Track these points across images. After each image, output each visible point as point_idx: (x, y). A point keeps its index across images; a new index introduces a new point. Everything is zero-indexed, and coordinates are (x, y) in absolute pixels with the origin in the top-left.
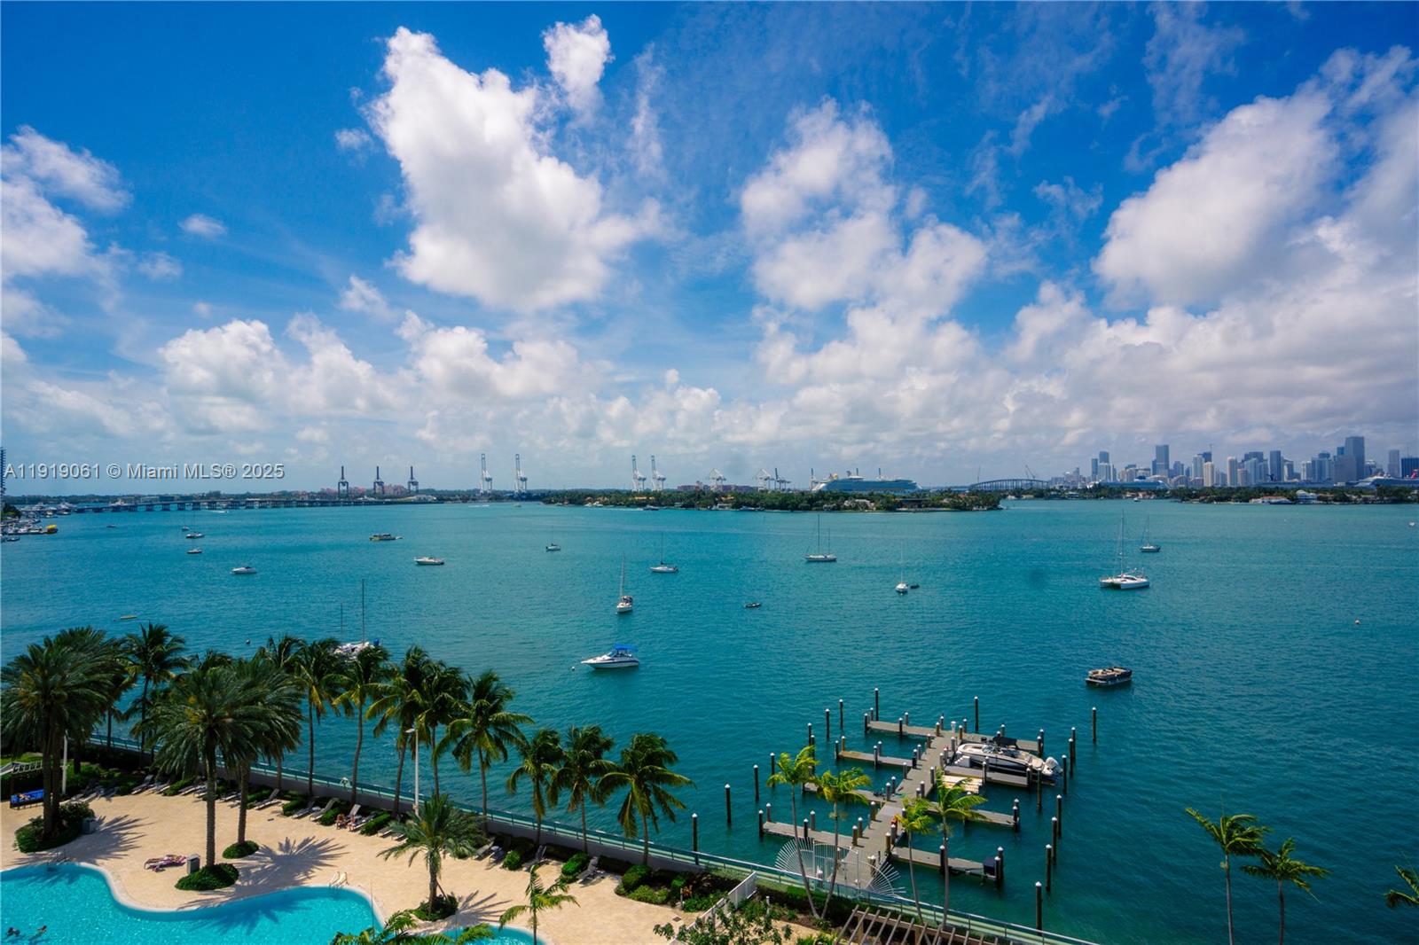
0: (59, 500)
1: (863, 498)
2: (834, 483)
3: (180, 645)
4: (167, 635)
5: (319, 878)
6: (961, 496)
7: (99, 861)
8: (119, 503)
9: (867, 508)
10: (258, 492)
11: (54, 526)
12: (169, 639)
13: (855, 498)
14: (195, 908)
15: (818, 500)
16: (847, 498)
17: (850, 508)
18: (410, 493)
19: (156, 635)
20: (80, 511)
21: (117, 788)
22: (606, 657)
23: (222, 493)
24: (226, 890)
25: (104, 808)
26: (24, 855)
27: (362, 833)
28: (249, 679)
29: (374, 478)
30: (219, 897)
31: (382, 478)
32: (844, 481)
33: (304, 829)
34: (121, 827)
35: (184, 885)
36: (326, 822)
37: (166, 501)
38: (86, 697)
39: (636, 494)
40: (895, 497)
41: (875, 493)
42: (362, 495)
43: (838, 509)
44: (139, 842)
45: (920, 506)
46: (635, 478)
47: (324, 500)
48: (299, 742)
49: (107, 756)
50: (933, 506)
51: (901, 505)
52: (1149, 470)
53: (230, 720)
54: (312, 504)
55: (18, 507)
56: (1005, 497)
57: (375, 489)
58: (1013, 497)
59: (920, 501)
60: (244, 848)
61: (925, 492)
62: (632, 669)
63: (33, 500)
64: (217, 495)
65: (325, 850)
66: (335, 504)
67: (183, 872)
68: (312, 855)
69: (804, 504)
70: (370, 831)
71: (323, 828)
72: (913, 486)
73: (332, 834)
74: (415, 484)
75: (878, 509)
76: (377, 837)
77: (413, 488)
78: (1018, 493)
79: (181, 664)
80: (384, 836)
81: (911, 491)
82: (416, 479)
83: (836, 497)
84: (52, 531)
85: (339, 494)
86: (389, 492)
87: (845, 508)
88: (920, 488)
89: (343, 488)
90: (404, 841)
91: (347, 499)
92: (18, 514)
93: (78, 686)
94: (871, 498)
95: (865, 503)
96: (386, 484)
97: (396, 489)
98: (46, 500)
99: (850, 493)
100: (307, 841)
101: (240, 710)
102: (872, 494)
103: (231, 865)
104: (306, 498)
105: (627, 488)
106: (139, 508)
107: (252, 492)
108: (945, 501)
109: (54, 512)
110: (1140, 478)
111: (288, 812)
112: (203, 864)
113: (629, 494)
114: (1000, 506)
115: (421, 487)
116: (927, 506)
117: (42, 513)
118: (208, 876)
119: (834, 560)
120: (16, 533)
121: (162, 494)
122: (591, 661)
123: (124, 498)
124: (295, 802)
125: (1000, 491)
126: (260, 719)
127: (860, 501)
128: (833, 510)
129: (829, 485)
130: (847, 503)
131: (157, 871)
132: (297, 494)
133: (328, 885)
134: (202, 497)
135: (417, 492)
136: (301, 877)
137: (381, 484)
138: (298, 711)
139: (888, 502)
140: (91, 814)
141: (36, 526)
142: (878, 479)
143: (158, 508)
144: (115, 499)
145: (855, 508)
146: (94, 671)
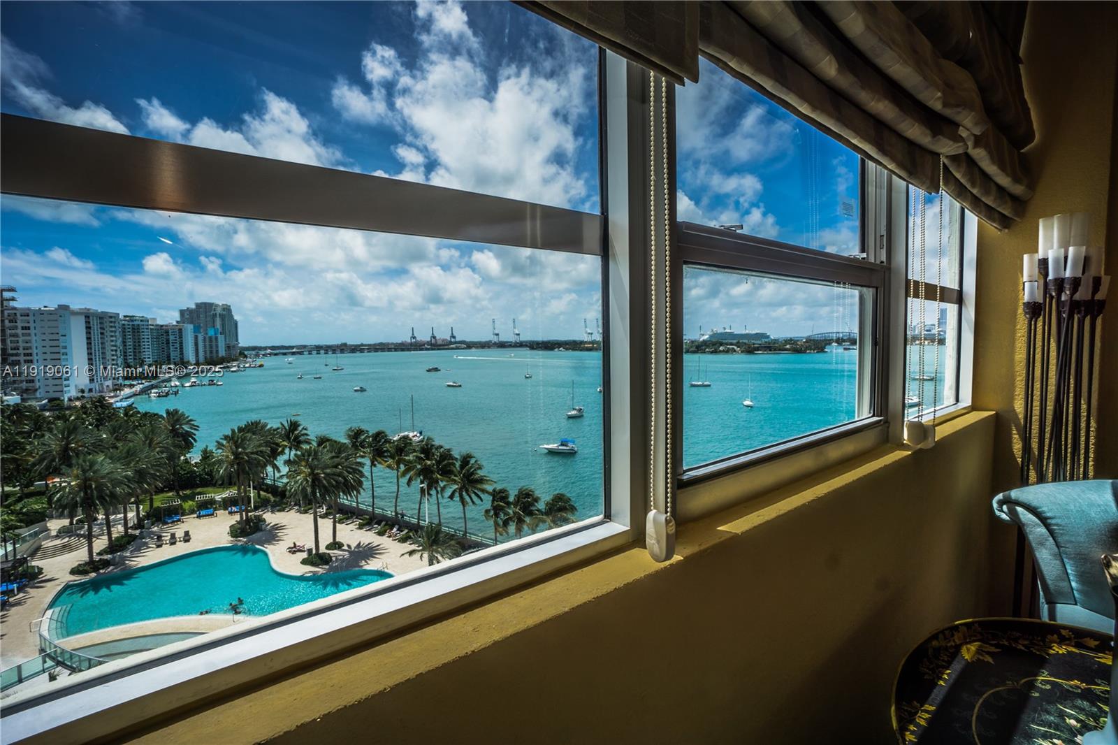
0: (265, 348)
1: (733, 345)
2: (714, 335)
3: (305, 432)
4: (299, 425)
5: (373, 565)
6: (799, 343)
7: (265, 546)
8: (294, 350)
9: (735, 351)
10: (367, 343)
11: (262, 363)
12: (300, 428)
13: (727, 345)
14: (309, 575)
15: (702, 346)
16: (721, 344)
17: (723, 351)
18: (451, 343)
19: (294, 425)
20: (276, 354)
21: (278, 508)
22: (556, 445)
23: (348, 343)
24: (324, 567)
25: (271, 518)
26: (232, 539)
27: (399, 542)
28: (334, 454)
29: (431, 335)
30: (320, 570)
31: (435, 334)
32: (721, 334)
33: (368, 537)
34: (277, 529)
35: (304, 562)
36: (381, 534)
37: (318, 348)
38: (256, 459)
39: (586, 343)
40: (754, 344)
41: (741, 341)
42: (424, 345)
43: (716, 352)
44: (285, 538)
45: (770, 350)
46: (586, 332)
47: (402, 347)
48: (363, 489)
49: (273, 490)
50: (780, 350)
51: (758, 349)
52: (934, 325)
53: (322, 475)
54: (396, 350)
55: (246, 353)
56: (830, 344)
57: (431, 341)
58: (836, 344)
59: (772, 347)
60: (336, 545)
61: (776, 341)
62: (572, 454)
63: (254, 348)
64: (345, 345)
65: (377, 550)
66: (409, 350)
67: (305, 555)
68: (369, 552)
69: (694, 349)
70: (403, 540)
71: (378, 537)
72: (768, 337)
73: (385, 541)
74: (454, 337)
75: (742, 352)
76: (406, 545)
77: (453, 340)
78: (840, 341)
79: (308, 442)
80: (410, 544)
81: (766, 340)
82: (455, 334)
83: (714, 344)
84: (261, 366)
85: (411, 344)
86: (439, 342)
87: (720, 351)
88: (773, 338)
89: (413, 340)
90: (421, 548)
91: (416, 346)
92: (246, 356)
93: (252, 453)
94: (738, 344)
95: (733, 348)
96: (438, 338)
97: (443, 340)
98: (260, 348)
99: (724, 341)
100: (369, 544)
101: (328, 471)
102: (738, 342)
103: (329, 554)
104: (393, 347)
105: (581, 339)
106: (305, 353)
107: (364, 343)
108: (788, 346)
109: (263, 355)
110: (927, 331)
111: (361, 527)
112: (314, 552)
113: (582, 342)
114: (826, 350)
115: (458, 339)
116: (775, 350)
117: (257, 356)
118: (316, 558)
119: (709, 386)
120: (244, 367)
121: (317, 344)
122: (546, 446)
123: (297, 347)
124: (365, 522)
125: (827, 340)
126: (339, 476)
127: (731, 347)
128: (712, 352)
129: (711, 336)
130: (721, 348)
131: (293, 553)
132: (388, 344)
133: (376, 569)
134: (338, 346)
135: (456, 343)
136: (363, 563)
137: (434, 337)
138: (361, 472)
139: (749, 348)
140: (264, 521)
141: (254, 363)
142: (744, 332)
143: (314, 352)
144: (293, 347)
145: (727, 352)
146: (260, 445)
